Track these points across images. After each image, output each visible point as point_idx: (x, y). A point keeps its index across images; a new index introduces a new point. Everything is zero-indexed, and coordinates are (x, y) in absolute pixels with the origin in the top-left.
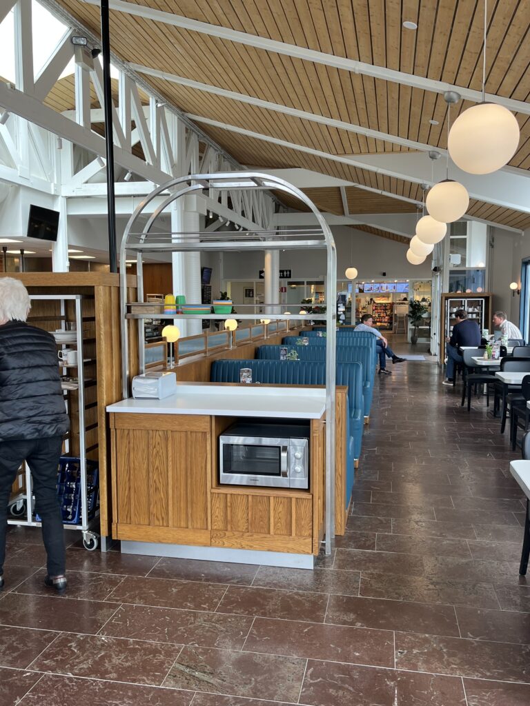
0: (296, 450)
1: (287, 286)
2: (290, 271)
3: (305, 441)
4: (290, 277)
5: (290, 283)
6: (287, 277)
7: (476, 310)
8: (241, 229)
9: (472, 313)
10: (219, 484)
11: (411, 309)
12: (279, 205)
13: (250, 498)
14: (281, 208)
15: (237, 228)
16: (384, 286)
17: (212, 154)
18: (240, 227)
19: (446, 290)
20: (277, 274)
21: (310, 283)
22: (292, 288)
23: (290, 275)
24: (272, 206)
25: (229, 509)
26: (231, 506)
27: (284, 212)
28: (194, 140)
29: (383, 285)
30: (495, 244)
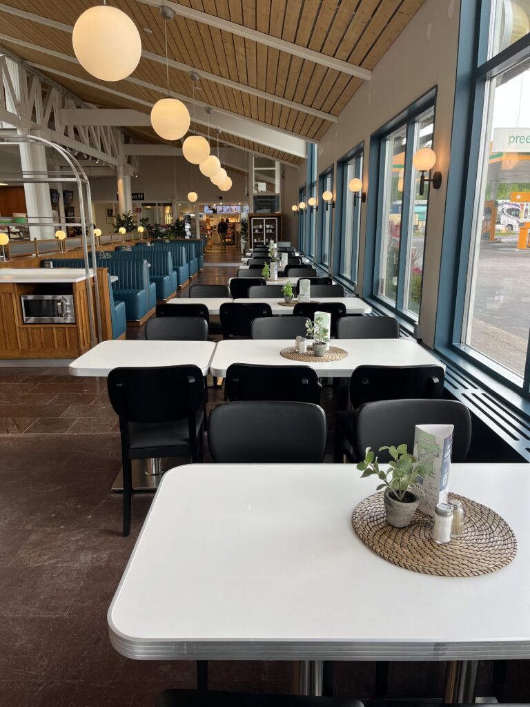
0: (66, 301)
1: (141, 207)
2: (143, 194)
3: (71, 296)
4: (143, 199)
5: (143, 205)
6: (140, 199)
7: (272, 227)
8: (90, 159)
9: (269, 229)
10: (24, 323)
11: (243, 227)
12: (129, 137)
13: (42, 330)
14: (131, 140)
15: (86, 157)
16: (234, 208)
17: (55, 94)
18: (88, 156)
19: (252, 212)
20: (129, 197)
21: (165, 205)
22: (146, 209)
23: (143, 197)
24: (121, 139)
25: (30, 337)
26: (32, 334)
27: (135, 143)
28: (36, 82)
29: (232, 207)
30: (286, 175)
